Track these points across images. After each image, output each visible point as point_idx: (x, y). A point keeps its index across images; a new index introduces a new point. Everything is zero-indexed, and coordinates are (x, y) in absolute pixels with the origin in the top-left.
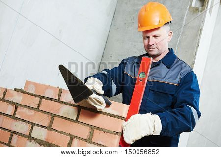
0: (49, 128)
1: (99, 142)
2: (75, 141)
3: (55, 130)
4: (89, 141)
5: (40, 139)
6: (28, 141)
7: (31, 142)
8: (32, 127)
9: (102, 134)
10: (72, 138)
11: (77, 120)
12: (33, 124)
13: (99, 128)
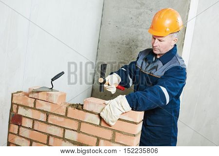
0: (78, 131)
1: (121, 142)
2: (102, 141)
3: (84, 133)
4: (113, 141)
5: (73, 140)
6: (63, 142)
7: (65, 142)
8: (64, 131)
9: (122, 136)
10: (99, 139)
11: (100, 124)
12: (65, 129)
13: (119, 132)
